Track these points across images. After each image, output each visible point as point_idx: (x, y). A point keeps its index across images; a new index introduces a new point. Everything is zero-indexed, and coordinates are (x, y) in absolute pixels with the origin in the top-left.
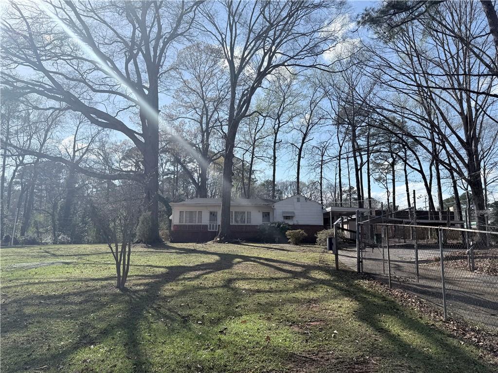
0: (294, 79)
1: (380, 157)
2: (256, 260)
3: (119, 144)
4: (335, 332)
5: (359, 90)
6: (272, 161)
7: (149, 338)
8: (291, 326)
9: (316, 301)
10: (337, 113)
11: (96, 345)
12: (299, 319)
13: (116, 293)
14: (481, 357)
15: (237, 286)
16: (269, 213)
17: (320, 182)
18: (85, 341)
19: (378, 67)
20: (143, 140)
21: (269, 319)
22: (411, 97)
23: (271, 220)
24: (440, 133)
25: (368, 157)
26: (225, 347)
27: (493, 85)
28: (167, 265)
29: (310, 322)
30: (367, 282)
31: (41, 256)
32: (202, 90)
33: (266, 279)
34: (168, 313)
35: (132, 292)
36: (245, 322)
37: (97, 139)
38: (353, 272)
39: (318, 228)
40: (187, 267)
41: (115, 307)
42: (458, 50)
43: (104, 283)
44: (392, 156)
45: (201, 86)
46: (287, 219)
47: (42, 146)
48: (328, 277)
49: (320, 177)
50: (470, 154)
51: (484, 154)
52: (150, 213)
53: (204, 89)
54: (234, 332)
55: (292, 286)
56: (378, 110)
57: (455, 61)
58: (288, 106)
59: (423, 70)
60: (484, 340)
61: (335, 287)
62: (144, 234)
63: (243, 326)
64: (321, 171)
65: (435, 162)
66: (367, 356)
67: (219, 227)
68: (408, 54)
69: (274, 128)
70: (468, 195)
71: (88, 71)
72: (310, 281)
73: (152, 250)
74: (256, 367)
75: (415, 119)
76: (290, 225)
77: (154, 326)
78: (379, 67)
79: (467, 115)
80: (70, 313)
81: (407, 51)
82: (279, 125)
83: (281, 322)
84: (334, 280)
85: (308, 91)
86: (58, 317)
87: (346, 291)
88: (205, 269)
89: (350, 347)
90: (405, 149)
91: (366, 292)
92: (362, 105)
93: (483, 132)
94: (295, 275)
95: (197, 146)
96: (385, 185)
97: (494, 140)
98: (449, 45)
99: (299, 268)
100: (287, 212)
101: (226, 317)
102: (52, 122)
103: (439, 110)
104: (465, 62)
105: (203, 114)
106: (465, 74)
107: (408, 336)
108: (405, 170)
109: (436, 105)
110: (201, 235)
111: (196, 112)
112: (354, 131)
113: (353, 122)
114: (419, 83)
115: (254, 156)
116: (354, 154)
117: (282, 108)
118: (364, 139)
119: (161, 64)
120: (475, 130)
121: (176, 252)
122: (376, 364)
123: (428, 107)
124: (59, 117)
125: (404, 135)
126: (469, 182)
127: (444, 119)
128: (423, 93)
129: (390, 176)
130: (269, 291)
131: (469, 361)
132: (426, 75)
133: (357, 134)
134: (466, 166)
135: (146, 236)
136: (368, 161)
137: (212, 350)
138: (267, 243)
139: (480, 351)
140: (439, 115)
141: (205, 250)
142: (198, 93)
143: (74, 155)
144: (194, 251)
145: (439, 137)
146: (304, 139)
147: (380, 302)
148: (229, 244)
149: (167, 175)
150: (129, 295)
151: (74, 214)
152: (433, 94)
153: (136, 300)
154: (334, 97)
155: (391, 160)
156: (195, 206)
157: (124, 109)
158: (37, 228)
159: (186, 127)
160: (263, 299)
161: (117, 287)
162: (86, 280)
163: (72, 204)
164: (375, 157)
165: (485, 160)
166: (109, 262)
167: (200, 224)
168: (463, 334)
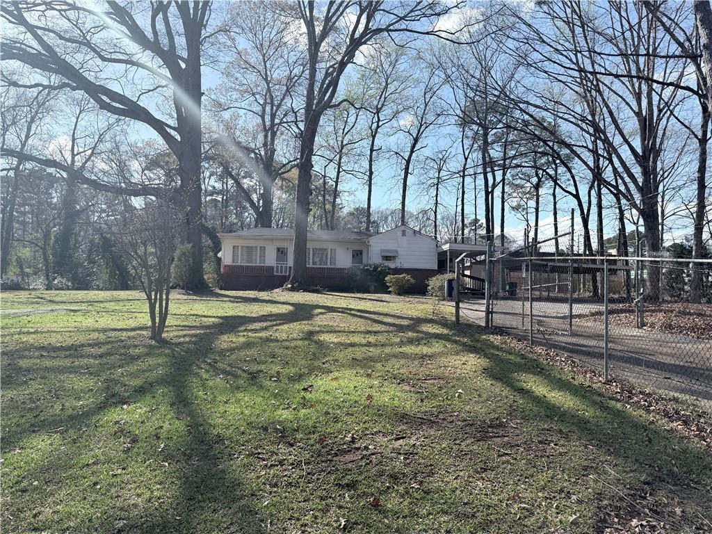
0: (402, 54)
1: (520, 175)
2: (344, 311)
3: (140, 145)
4: (460, 391)
5: (496, 73)
6: (366, 178)
7: (205, 397)
8: (399, 384)
9: (431, 357)
10: (463, 109)
11: (129, 405)
12: (410, 376)
13: (151, 345)
14: (652, 422)
15: (322, 339)
16: (362, 251)
17: (434, 209)
18: (114, 398)
19: (525, 41)
20: (178, 138)
21: (369, 376)
22: (569, 87)
23: (365, 261)
24: (606, 141)
25: (504, 174)
26: (312, 406)
27: (685, 73)
28: (219, 315)
29: (425, 380)
30: (499, 337)
31: (33, 303)
32: (266, 66)
33: (361, 332)
34: (228, 369)
35: (173, 344)
36: (336, 379)
37: (107, 137)
38: (480, 326)
39: (430, 273)
40: (248, 317)
41: (151, 361)
42: (641, 19)
43: (132, 334)
44: (537, 175)
45: (264, 59)
46: (387, 260)
47: (23, 145)
48: (445, 331)
49: (435, 202)
50: (646, 173)
51: (663, 174)
52: (190, 246)
53: (268, 65)
54: (322, 389)
55: (398, 340)
56: (521, 105)
57: (635, 34)
58: (393, 96)
59: (588, 48)
60: (657, 404)
61: (455, 342)
62: (182, 275)
63: (335, 384)
64: (437, 194)
65: (596, 183)
66: (504, 418)
67: (290, 271)
68: (568, 23)
69: (371, 128)
70: (638, 234)
71: (92, 30)
72: (421, 335)
73: (195, 297)
74: (356, 428)
75: (573, 120)
76: (392, 269)
77: (211, 383)
78: (527, 41)
79: (646, 116)
80: (88, 368)
81: (568, 18)
82: (378, 125)
83: (385, 380)
84: (454, 335)
85: (421, 73)
86: (70, 372)
87: (470, 346)
88: (275, 320)
89: (481, 409)
90: (556, 164)
91: (498, 348)
92: (498, 97)
93: (665, 142)
94: (401, 328)
95: (257, 151)
96: (525, 216)
97: (680, 154)
98: (628, 11)
99: (405, 320)
100: (389, 251)
101: (310, 374)
102: (39, 108)
103: (608, 107)
104: (649, 37)
105: (265, 103)
106: (648, 55)
107: (557, 397)
108: (554, 195)
109: (604, 100)
110: (265, 280)
111: (256, 100)
112: (486, 135)
113: (485, 122)
114: (582, 66)
115: (341, 170)
116: (485, 169)
117: (383, 99)
118: (499, 149)
119: (205, 23)
120: (655, 138)
121: (230, 301)
122: (516, 428)
123: (592, 102)
124: (48, 101)
125: (556, 142)
126: (642, 213)
127: (614, 121)
128: (586, 81)
129: (532, 203)
130: (365, 345)
131: (636, 426)
132: (592, 54)
133: (489, 140)
134: (640, 189)
135: (184, 278)
136: (503, 180)
137: (294, 409)
138: (359, 292)
139: (651, 415)
140: (607, 115)
141: (271, 299)
142: (259, 71)
143: (73, 161)
144: (255, 300)
145: (605, 147)
146: (414, 146)
147: (518, 360)
148: (305, 293)
149: (212, 195)
150: (169, 348)
151: (76, 248)
152: (600, 84)
153: (180, 354)
154: (459, 84)
155: (535, 180)
156: (256, 238)
157: (149, 91)
158: (21, 268)
159: (241, 122)
160: (359, 353)
161: (151, 338)
162: (104, 330)
163: (72, 234)
164: (513, 176)
165: (665, 183)
166: (135, 310)
167: (263, 265)
168: (629, 397)
